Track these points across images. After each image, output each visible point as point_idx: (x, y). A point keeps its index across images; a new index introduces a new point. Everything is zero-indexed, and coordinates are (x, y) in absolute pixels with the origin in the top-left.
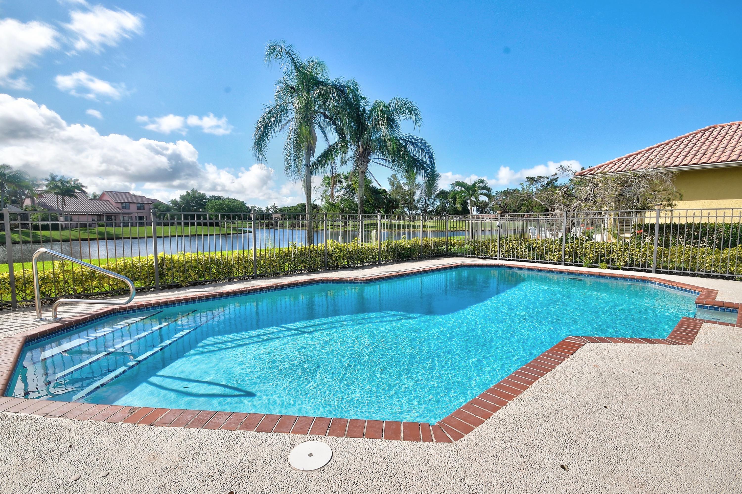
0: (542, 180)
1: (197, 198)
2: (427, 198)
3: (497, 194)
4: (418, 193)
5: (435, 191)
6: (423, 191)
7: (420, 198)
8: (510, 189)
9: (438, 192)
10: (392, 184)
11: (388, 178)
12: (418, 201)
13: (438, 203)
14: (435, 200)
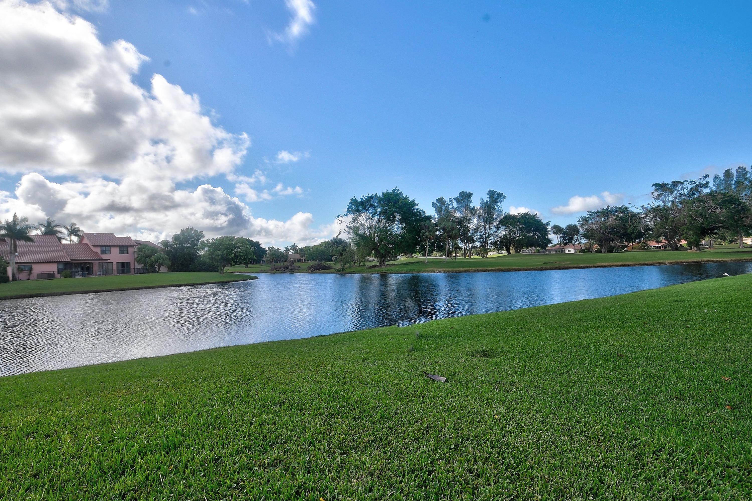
0: (680, 187)
1: (193, 237)
2: (488, 226)
3: (591, 215)
4: (475, 220)
5: (498, 216)
6: (481, 217)
7: (478, 228)
8: (611, 207)
9: (502, 217)
10: (438, 210)
11: (433, 203)
12: (475, 231)
13: (502, 232)
14: (498, 228)
